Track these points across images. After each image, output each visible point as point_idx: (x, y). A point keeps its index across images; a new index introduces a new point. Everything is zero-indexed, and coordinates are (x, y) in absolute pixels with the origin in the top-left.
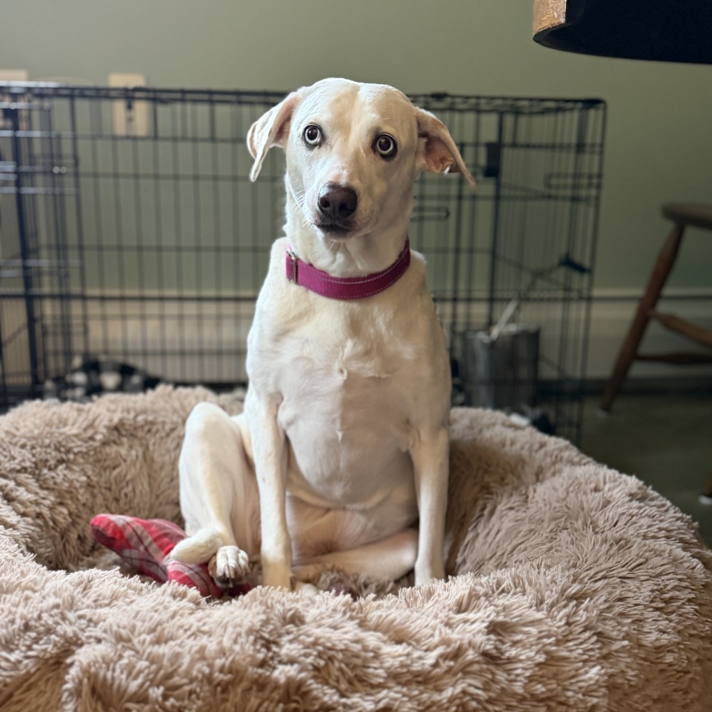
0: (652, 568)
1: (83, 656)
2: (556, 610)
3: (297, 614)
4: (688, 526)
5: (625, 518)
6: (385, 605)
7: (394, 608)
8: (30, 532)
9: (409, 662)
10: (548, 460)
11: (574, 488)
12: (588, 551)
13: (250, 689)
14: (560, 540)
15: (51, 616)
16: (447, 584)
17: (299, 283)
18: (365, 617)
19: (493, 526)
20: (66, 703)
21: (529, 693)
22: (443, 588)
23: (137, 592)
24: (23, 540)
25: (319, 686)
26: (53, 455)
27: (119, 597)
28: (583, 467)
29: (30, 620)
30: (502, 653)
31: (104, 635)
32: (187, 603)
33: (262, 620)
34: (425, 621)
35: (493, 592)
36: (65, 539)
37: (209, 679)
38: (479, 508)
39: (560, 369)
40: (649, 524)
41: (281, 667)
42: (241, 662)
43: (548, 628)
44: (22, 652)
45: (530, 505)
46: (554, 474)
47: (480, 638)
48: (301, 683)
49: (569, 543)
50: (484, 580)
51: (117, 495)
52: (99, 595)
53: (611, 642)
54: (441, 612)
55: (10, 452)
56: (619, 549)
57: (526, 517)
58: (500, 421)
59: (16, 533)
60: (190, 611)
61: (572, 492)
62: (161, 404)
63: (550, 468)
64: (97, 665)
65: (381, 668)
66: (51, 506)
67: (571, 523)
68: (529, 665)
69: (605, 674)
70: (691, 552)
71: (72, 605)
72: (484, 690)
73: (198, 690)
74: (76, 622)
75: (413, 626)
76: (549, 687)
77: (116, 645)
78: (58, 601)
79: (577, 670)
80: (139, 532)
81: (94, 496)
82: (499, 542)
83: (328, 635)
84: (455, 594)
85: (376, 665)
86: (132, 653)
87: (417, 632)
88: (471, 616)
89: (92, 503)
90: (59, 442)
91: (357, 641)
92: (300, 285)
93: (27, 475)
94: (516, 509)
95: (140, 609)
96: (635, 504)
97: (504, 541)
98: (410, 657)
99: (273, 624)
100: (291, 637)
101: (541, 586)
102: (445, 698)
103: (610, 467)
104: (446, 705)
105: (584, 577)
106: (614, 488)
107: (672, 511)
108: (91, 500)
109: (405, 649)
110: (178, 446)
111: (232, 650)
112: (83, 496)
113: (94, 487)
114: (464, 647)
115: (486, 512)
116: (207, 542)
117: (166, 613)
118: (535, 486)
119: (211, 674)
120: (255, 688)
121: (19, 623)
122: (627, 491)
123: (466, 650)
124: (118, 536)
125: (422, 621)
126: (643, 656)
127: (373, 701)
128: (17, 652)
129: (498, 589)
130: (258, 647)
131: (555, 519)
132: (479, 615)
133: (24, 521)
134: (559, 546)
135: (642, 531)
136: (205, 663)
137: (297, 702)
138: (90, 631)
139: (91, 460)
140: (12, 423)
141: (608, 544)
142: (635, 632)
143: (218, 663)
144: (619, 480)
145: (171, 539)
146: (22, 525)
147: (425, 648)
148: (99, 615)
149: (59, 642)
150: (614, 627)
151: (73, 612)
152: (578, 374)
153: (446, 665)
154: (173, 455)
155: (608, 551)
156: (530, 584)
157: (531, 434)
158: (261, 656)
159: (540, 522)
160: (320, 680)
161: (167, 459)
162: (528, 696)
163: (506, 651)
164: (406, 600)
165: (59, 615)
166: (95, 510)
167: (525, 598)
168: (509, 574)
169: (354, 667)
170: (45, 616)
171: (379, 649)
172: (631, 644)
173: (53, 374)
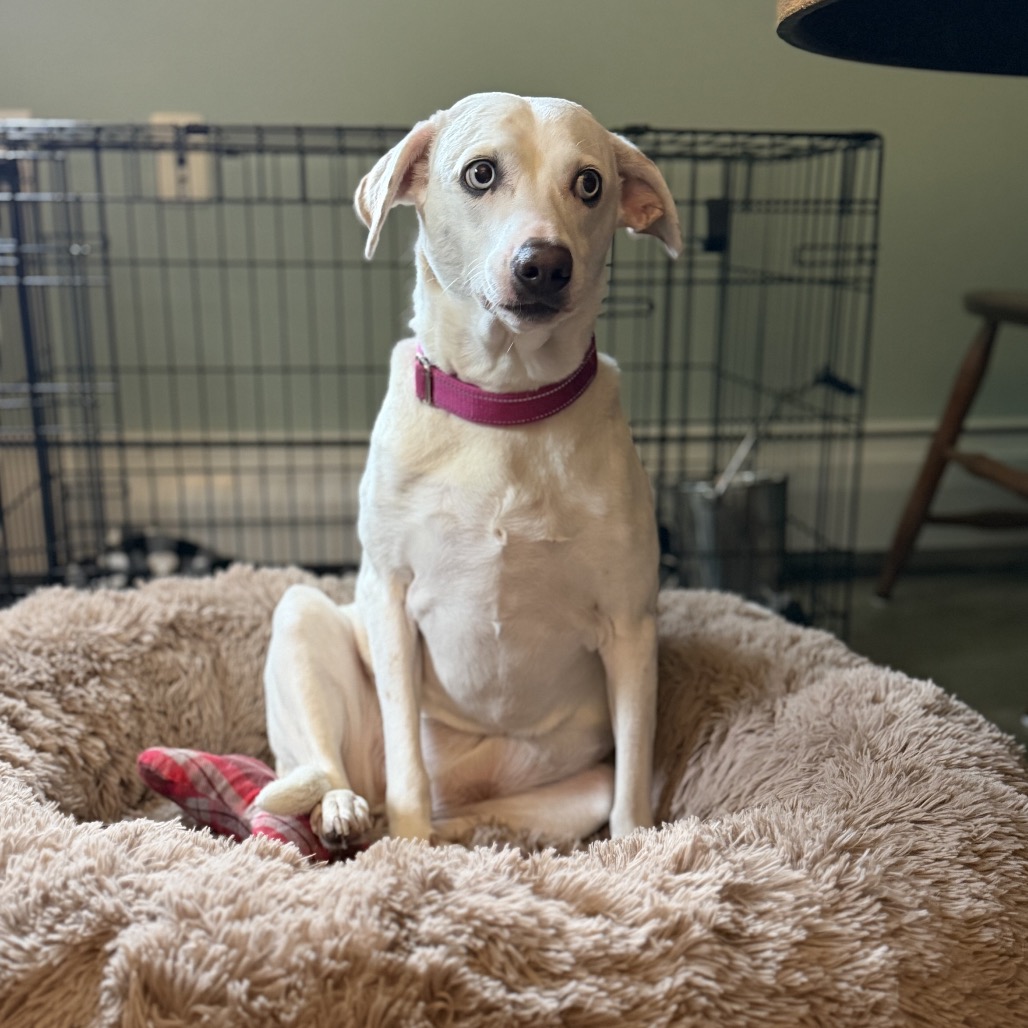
0: (960, 807)
1: (129, 940)
2: (821, 866)
3: (442, 876)
4: (1010, 751)
5: (918, 739)
6: (570, 864)
7: (584, 867)
8: (50, 773)
9: (607, 942)
10: (804, 661)
11: (843, 698)
12: (865, 786)
13: (375, 982)
14: (823, 772)
15: (82, 884)
16: (660, 834)
17: (437, 404)
18: (542, 880)
19: (724, 757)
20: (105, 1007)
21: (784, 985)
22: (654, 838)
23: (208, 849)
24: (40, 784)
25: (477, 976)
26: (80, 666)
27: (182, 857)
28: (854, 670)
29: (51, 890)
30: (743, 929)
31: (160, 909)
32: (281, 864)
33: (391, 885)
34: (630, 885)
35: (728, 843)
36: (101, 785)
37: (314, 968)
38: (702, 733)
39: (818, 536)
40: (953, 747)
41: (419, 951)
42: (362, 944)
43: (810, 893)
44: (39, 935)
45: (777, 726)
46: (812, 680)
47: (710, 907)
48: (450, 973)
49: (837, 775)
50: (714, 826)
51: (176, 722)
52: (152, 855)
53: (901, 913)
54: (653, 872)
55: (18, 660)
56: (911, 782)
57: (772, 743)
58: (731, 608)
59: (28, 773)
60: (286, 875)
61: (840, 704)
62: (236, 591)
63: (806, 672)
64: (151, 952)
65: (567, 950)
66: (80, 737)
67: (839, 748)
68: (782, 944)
69: (894, 957)
70: (1015, 786)
71: (112, 869)
72: (718, 981)
73: (299, 984)
74: (118, 892)
75: (612, 891)
76: (812, 976)
77: (177, 923)
78: (92, 862)
79: (853, 951)
80: (209, 772)
81: (142, 723)
82: (732, 779)
83: (487, 905)
84: (671, 846)
85: (559, 946)
86: (201, 933)
87: (618, 901)
88: (696, 876)
89: (140, 734)
90: (90, 646)
91: (530, 914)
92: (438, 407)
93: (43, 693)
94: (758, 731)
95: (211, 873)
96: (933, 719)
97: (740, 778)
98: (608, 936)
99: (408, 891)
100: (434, 907)
101: (797, 834)
102: (659, 993)
103: (894, 668)
104: (662, 1003)
105: (860, 822)
106: (900, 698)
107: (985, 731)
108: (138, 729)
109: (600, 923)
110: (263, 651)
111: (347, 927)
112: (127, 723)
113: (141, 710)
114: (686, 921)
115: (714, 737)
116: (308, 785)
117: (250, 877)
118: (784, 699)
119: (317, 961)
120: (382, 980)
121: (35, 894)
122: (919, 701)
123: (690, 924)
124: (177, 779)
125: (624, 885)
126: (949, 932)
127: (556, 997)
128: (32, 936)
129: (734, 839)
130: (386, 922)
131: (815, 743)
132: (707, 875)
133: (41, 758)
134: (822, 780)
135: (943, 758)
136: (309, 946)
137: (444, 1000)
138: (139, 904)
139: (137, 671)
140: (20, 619)
141: (894, 775)
142: (938, 899)
143: (329, 945)
144: (908, 686)
145: (256, 781)
146: (37, 763)
147: (630, 922)
148: (153, 881)
149: (94, 920)
150: (906, 891)
151: (113, 877)
152: (844, 543)
153: (659, 946)
154: (255, 663)
155: (894, 784)
156: (782, 831)
157: (778, 625)
158: (390, 935)
159: (793, 748)
160: (477, 968)
161: (246, 669)
162: (781, 989)
163: (748, 926)
164: (600, 856)
165: (94, 883)
166: (145, 743)
167: (775, 850)
168: (750, 818)
169: (527, 951)
170: (72, 884)
171: (563, 923)
172: (931, 915)
173: (78, 554)
